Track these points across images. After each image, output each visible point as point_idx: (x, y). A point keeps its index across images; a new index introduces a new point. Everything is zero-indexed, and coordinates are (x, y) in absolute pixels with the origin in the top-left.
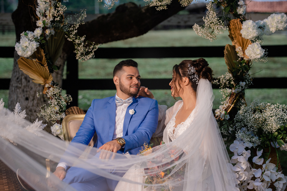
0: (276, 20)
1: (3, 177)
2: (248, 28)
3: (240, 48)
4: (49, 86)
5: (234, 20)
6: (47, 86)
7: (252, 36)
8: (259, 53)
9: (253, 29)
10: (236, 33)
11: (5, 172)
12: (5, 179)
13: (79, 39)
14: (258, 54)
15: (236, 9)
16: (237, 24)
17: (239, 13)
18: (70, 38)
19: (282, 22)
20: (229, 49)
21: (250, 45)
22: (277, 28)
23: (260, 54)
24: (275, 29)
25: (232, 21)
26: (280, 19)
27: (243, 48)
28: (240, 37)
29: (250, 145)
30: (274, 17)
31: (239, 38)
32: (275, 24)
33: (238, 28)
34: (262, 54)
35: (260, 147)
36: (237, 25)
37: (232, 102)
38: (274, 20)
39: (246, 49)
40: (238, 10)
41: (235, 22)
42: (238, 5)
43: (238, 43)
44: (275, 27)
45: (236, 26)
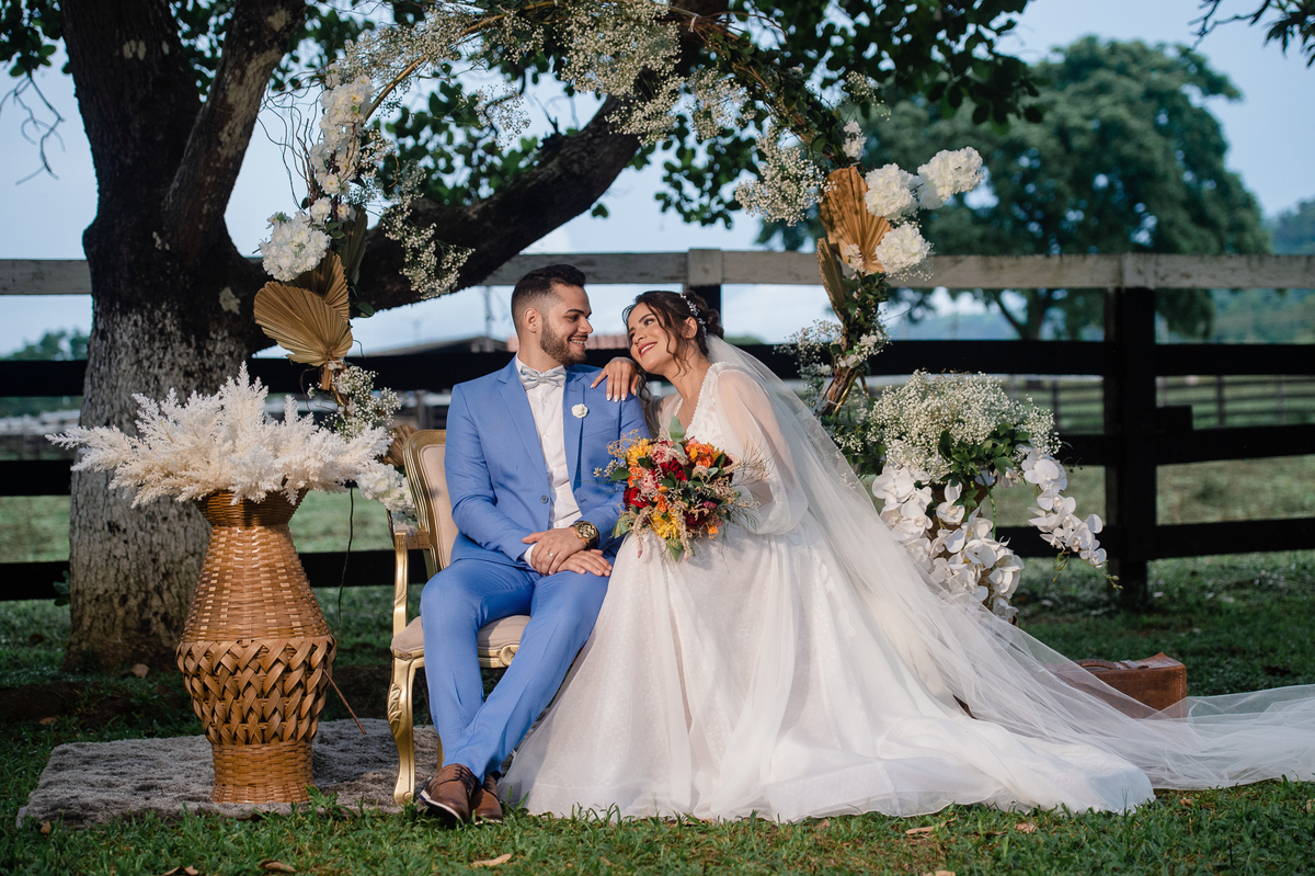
0: (952, 165)
1: (282, 585)
2: (889, 183)
3: (855, 248)
4: (340, 367)
5: (841, 173)
6: (332, 366)
7: (898, 204)
8: (916, 250)
9: (902, 187)
10: (844, 209)
11: (284, 571)
12: (287, 589)
13: (419, 234)
14: (915, 255)
15: (840, 143)
16: (848, 180)
17: (848, 156)
18: (394, 233)
19: (968, 170)
20: (828, 251)
21: (887, 235)
22: (955, 189)
23: (920, 252)
24: (951, 189)
25: (835, 176)
26: (965, 163)
27: (862, 247)
28: (854, 216)
29: (925, 478)
30: (946, 157)
31: (851, 220)
32: (950, 177)
33: (851, 193)
34: (925, 253)
35: (953, 478)
36: (848, 183)
37: (838, 393)
38: (946, 167)
39: (880, 243)
40: (845, 148)
41: (844, 175)
42: (844, 135)
43: (848, 237)
44: (952, 183)
45: (846, 186)
